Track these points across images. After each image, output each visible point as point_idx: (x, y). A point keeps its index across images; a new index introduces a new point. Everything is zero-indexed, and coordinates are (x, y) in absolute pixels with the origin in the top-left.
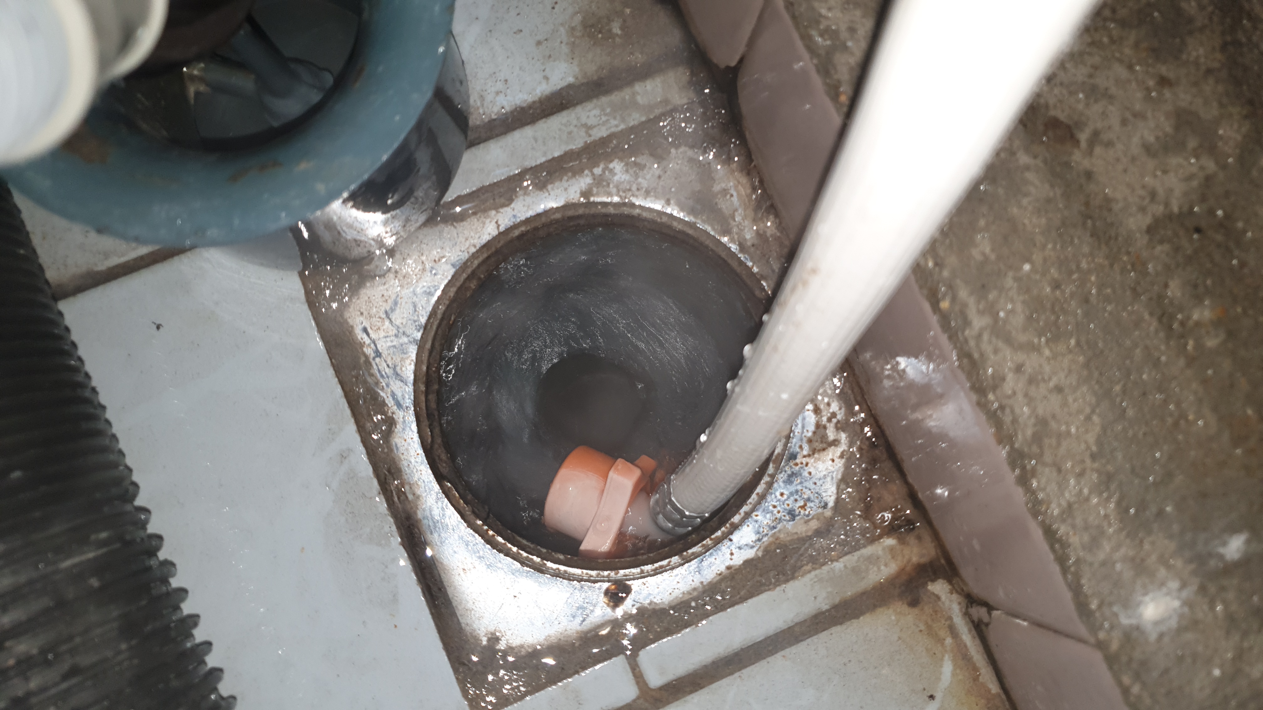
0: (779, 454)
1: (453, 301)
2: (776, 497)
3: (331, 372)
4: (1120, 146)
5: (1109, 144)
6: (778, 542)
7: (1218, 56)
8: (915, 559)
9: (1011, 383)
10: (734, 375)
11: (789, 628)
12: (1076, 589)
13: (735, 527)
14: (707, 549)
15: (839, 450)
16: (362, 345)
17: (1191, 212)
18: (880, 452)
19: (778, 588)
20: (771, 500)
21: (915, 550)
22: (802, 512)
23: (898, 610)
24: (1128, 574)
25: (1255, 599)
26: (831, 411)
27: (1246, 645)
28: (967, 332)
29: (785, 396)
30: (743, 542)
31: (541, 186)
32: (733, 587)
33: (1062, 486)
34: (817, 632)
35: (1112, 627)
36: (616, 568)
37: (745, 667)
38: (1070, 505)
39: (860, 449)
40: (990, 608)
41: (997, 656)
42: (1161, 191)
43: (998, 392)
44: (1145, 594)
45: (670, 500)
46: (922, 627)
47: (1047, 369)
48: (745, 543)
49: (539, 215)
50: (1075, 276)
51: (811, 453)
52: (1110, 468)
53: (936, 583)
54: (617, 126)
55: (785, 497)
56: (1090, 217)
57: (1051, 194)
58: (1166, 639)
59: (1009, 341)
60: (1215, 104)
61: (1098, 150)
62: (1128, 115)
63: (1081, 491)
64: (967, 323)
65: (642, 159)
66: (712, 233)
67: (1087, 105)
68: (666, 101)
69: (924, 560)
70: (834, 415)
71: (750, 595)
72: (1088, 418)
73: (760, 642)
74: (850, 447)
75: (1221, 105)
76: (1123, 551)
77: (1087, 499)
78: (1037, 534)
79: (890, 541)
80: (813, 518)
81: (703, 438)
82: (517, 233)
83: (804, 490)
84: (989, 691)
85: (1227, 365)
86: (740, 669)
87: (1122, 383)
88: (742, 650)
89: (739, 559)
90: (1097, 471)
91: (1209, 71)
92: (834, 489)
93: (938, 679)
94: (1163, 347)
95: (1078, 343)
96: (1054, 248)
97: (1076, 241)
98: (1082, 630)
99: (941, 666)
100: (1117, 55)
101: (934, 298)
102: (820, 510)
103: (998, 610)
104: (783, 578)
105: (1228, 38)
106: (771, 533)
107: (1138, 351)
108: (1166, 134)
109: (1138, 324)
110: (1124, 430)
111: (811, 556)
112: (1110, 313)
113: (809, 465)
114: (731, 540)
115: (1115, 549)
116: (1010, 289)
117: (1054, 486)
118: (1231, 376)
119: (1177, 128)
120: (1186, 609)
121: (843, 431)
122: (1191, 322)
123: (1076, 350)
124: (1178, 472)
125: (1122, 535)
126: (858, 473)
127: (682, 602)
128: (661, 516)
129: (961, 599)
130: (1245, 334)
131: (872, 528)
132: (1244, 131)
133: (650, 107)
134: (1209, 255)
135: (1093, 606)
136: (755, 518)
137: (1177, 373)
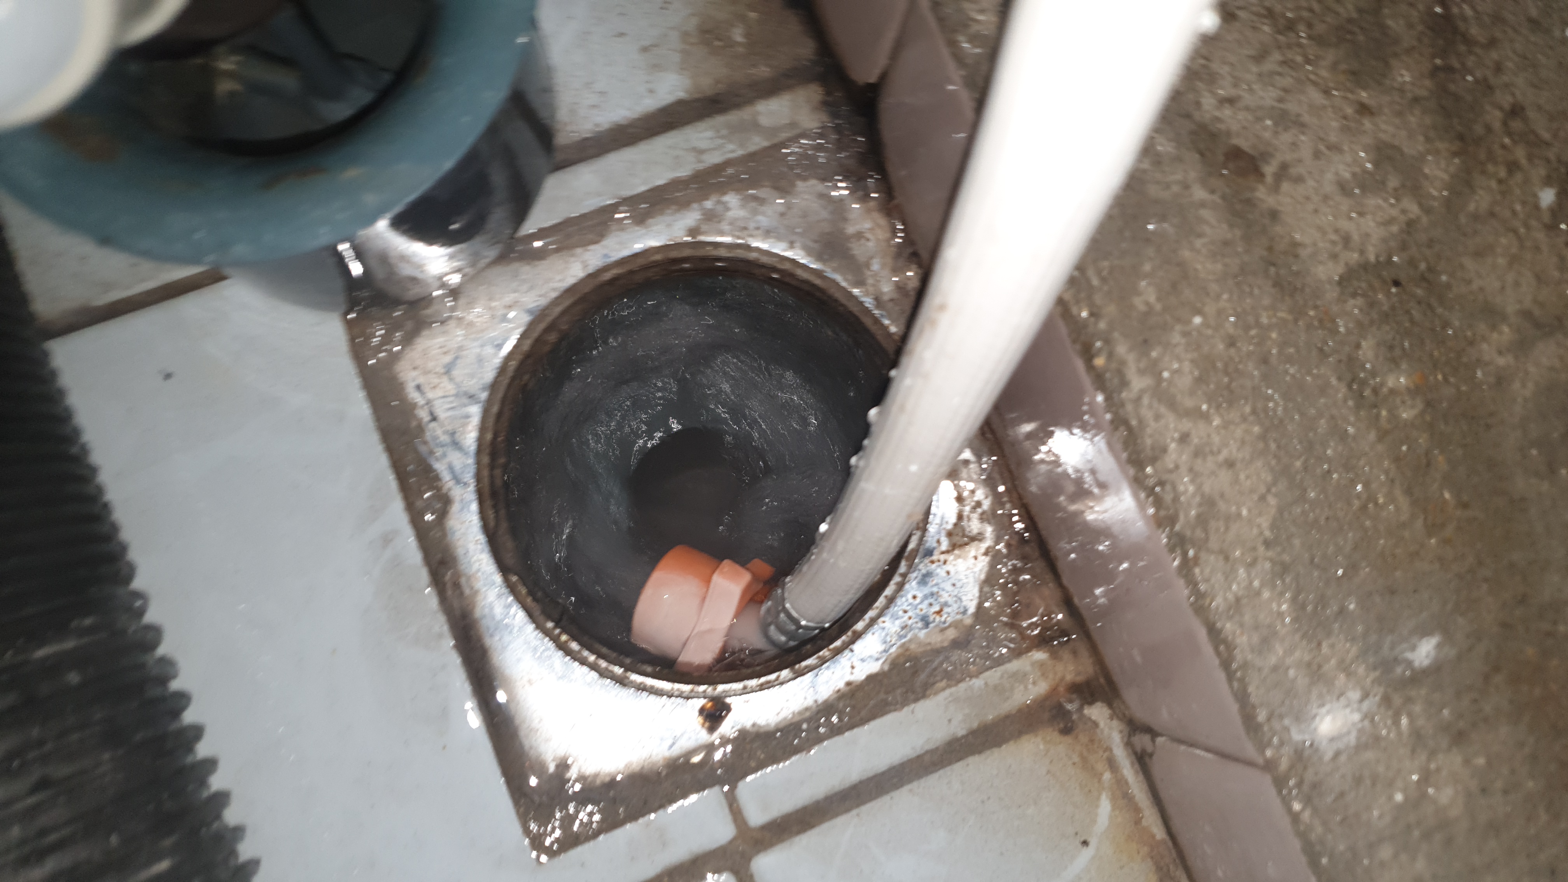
0: (913, 550)
1: (528, 356)
2: (907, 600)
3: (374, 438)
4: (1311, 183)
5: (1299, 180)
6: (908, 653)
7: (1427, 83)
8: (1069, 677)
9: (1174, 454)
11: (919, 757)
12: (1242, 697)
13: (857, 636)
14: (823, 661)
15: (984, 545)
16: (414, 406)
17: (1389, 261)
18: (1031, 550)
19: (906, 709)
20: (902, 602)
21: (1071, 668)
22: (938, 619)
23: (1048, 738)
24: (1302, 682)
25: (1446, 712)
26: (976, 499)
27: (1433, 766)
28: (1124, 395)
29: (914, 468)
30: (865, 654)
31: (640, 219)
32: (853, 707)
33: (1230, 576)
34: (950, 763)
35: (1282, 743)
36: (713, 682)
37: (863, 803)
38: (1238, 600)
39: (1008, 545)
40: (1153, 733)
41: (1163, 794)
42: (1356, 237)
43: (1159, 464)
44: (1322, 705)
45: (784, 607)
46: (1076, 759)
47: (1216, 439)
48: (868, 655)
49: (636, 255)
50: (1253, 332)
51: (950, 549)
52: (1286, 558)
53: (1094, 706)
54: (732, 151)
55: (918, 600)
56: (1274, 265)
57: (1229, 236)
58: (1343, 758)
59: (1172, 405)
60: (1421, 138)
61: (1285, 186)
62: (1322, 148)
63: (1251, 583)
64: (1124, 384)
65: (762, 193)
66: (844, 284)
67: (1276, 133)
68: (793, 125)
69: (1080, 679)
70: (979, 504)
71: (872, 717)
72: (1263, 498)
73: (883, 774)
74: (997, 543)
75: (1428, 139)
76: (1297, 654)
77: (1258, 593)
78: (1202, 633)
79: (1039, 655)
80: (949, 626)
81: (823, 527)
82: (608, 276)
83: (941, 593)
84: (1153, 836)
85: (1423, 440)
86: (858, 805)
87: (1303, 458)
88: (861, 782)
89: (860, 675)
90: (1271, 560)
91: (1416, 100)
92: (975, 592)
93: (1094, 821)
94: (1352, 419)
95: (1254, 412)
96: (1230, 300)
97: (1256, 291)
98: (1250, 750)
99: (1097, 806)
100: (1312, 77)
101: (1088, 354)
102: (959, 617)
103: (1161, 735)
104: (912, 697)
105: (1438, 61)
106: (899, 643)
107: (1323, 421)
108: (1365, 171)
109: (1324, 389)
110: (1303, 512)
111: (946, 671)
112: (1293, 376)
113: (948, 563)
114: (852, 651)
115: (1289, 652)
116: (1175, 346)
117: (1220, 576)
118: (1427, 453)
119: (1376, 164)
120: (1366, 723)
121: (989, 523)
122: (1385, 390)
123: (1251, 418)
124: (1364, 564)
125: (1297, 637)
126: (1005, 573)
127: (791, 725)
128: (772, 628)
129: (1122, 726)
130: (1444, 405)
131: (1019, 639)
132: (1452, 169)
133: (773, 131)
134: (1408, 312)
135: (1262, 716)
136: (882, 625)
137: (1367, 449)
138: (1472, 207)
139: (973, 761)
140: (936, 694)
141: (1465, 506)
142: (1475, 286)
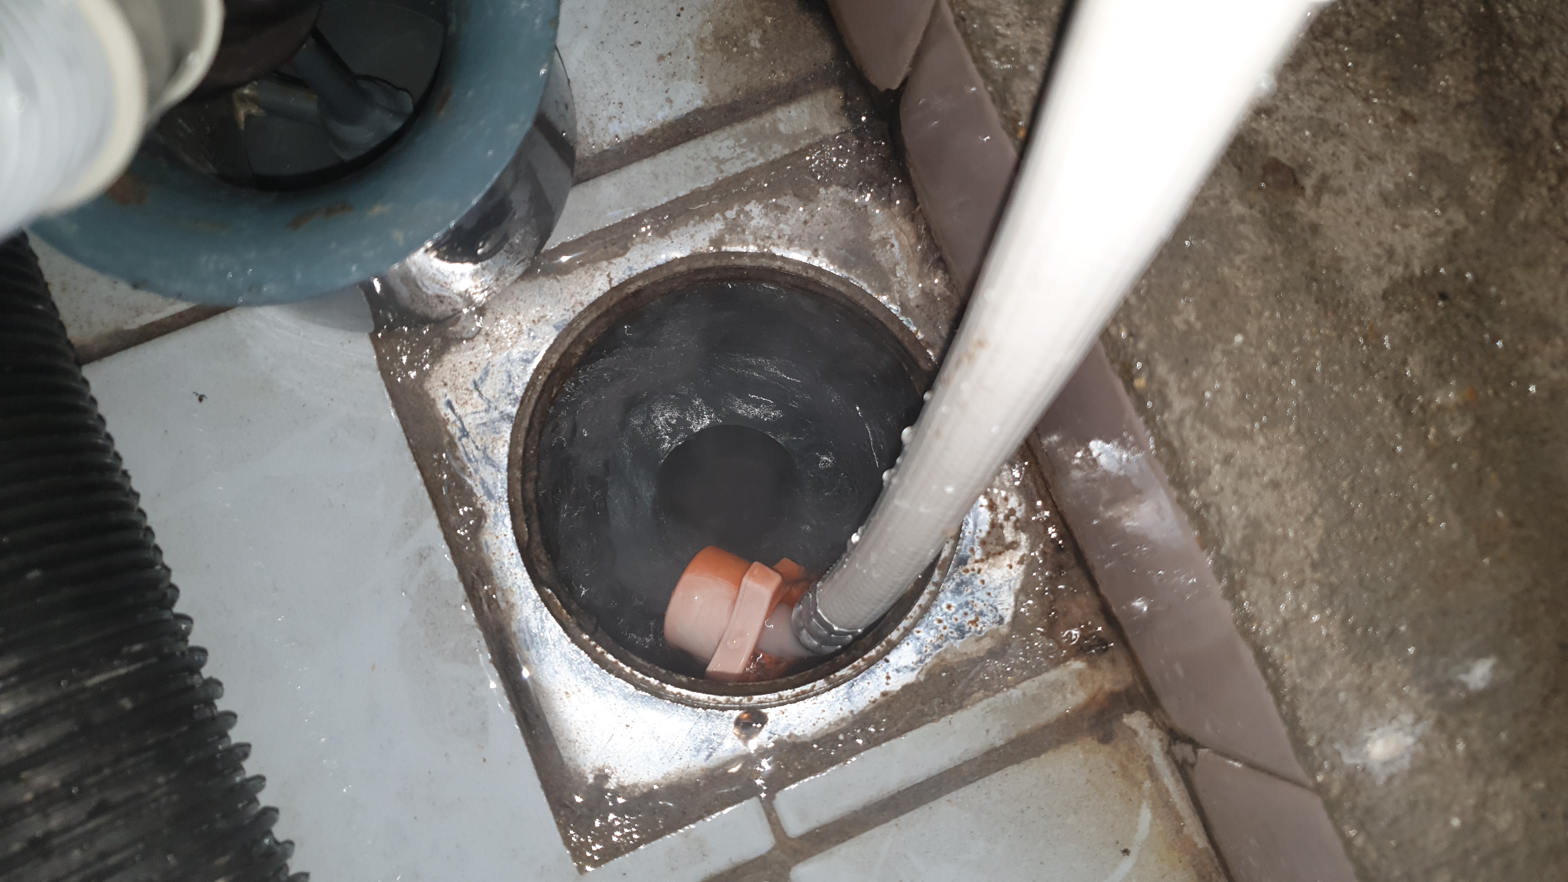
0: (946, 558)
1: (555, 370)
2: (942, 610)
3: (408, 454)
4: (1352, 195)
5: (1340, 192)
6: (944, 663)
7: (1471, 87)
8: (1108, 686)
9: (1217, 476)
10: (891, 464)
11: (956, 767)
12: (1292, 722)
13: (893, 646)
14: (859, 671)
15: (1020, 553)
16: (446, 422)
17: (1435, 273)
18: (1067, 558)
19: (943, 719)
20: (936, 613)
21: (1110, 677)
22: (973, 628)
23: (1087, 747)
24: (1353, 706)
25: (1503, 736)
26: (1009, 507)
27: (1491, 790)
28: (1166, 416)
29: (950, 490)
30: (902, 663)
31: (662, 232)
32: (889, 718)
33: (1276, 600)
34: (989, 773)
35: (1333, 768)
36: (749, 694)
37: (903, 813)
38: (1286, 623)
39: (1043, 554)
40: (1196, 745)
41: (1205, 803)
42: (1400, 249)
43: (1203, 487)
44: (1374, 729)
45: (816, 612)
46: (1116, 768)
47: (1261, 460)
48: (904, 665)
49: (659, 267)
50: (1296, 350)
51: (984, 557)
52: (1334, 579)
53: (1133, 715)
54: (754, 160)
55: (953, 609)
56: (1316, 280)
57: (1270, 251)
58: (1397, 782)
59: (1216, 426)
60: (1466, 146)
61: (1326, 199)
62: (1363, 158)
63: (1299, 606)
64: (1166, 404)
65: (784, 201)
66: (868, 291)
67: (1315, 144)
68: (814, 131)
69: (1119, 687)
70: (1012, 512)
71: (910, 727)
72: (1309, 519)
73: (921, 784)
74: (1032, 550)
75: (1474, 147)
76: (1348, 677)
77: (1307, 616)
78: (1248, 656)
79: (1077, 665)
80: (986, 636)
81: (855, 538)
82: (633, 288)
83: (976, 602)
84: (1195, 845)
85: (1474, 457)
86: (896, 816)
87: (1350, 478)
88: (899, 792)
89: (896, 684)
90: (1319, 582)
91: (1460, 106)
92: (1011, 600)
93: (1134, 830)
94: (1399, 436)
95: (1298, 430)
96: (1272, 316)
97: (1298, 308)
98: (1298, 771)
99: (1138, 815)
100: (1351, 84)
101: (1128, 375)
102: (995, 626)
103: (1204, 747)
104: (948, 707)
105: (1483, 65)
106: (935, 653)
107: (1369, 440)
108: (1408, 181)
109: (1370, 408)
110: (1351, 534)
111: (983, 681)
112: (1338, 395)
113: (982, 572)
114: (887, 661)
115: (1339, 675)
116: (1218, 365)
117: (1267, 600)
118: (1479, 470)
119: (1420, 173)
120: (1421, 747)
121: (1023, 531)
122: (1433, 406)
123: (1296, 438)
124: (1414, 585)
125: (1347, 659)
126: (1041, 582)
127: (828, 735)
128: (804, 631)
129: (1162, 735)
130: (1495, 421)
131: (1057, 648)
132: (1500, 177)
133: (795, 138)
134: (1456, 326)
135: (1312, 742)
136: (917, 635)
137: (1415, 467)
138: (1522, 215)
139: (1012, 770)
140: (973, 704)
141: (1519, 524)
142: (1526, 298)
